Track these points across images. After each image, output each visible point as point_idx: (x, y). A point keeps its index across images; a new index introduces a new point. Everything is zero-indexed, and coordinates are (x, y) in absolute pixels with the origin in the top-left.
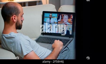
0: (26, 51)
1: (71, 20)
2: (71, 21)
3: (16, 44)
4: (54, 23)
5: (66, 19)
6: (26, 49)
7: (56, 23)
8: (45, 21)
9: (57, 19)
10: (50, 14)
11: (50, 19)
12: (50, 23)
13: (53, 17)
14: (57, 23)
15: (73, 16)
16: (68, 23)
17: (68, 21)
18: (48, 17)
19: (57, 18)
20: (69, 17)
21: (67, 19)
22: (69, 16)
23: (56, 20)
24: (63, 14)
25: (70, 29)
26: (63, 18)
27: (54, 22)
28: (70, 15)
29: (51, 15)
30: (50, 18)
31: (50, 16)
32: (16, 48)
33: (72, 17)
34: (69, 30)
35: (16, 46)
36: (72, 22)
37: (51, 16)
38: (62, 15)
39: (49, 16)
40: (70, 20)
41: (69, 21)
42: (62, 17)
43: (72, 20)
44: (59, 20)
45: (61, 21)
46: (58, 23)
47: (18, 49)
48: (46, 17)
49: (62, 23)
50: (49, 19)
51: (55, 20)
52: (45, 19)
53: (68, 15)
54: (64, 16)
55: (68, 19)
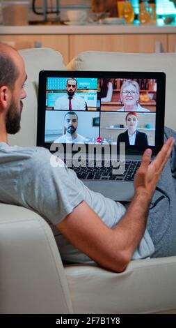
0: (70, 198)
1: (151, 96)
2: (150, 101)
3: (37, 179)
4: (87, 110)
5: (133, 94)
6: (71, 193)
7: (95, 109)
8: (49, 103)
9: (96, 96)
10: (67, 79)
11: (70, 98)
12: (70, 109)
13: (80, 91)
14: (99, 110)
15: (156, 84)
16: (139, 108)
17: (139, 101)
18: (63, 91)
19: (96, 92)
20: (144, 88)
21: (136, 96)
22: (142, 83)
23: (93, 99)
24: (118, 80)
25: (147, 126)
26: (119, 92)
27: (86, 107)
28: (147, 82)
29: (72, 82)
30: (71, 95)
31: (70, 86)
32: (36, 192)
33: (155, 89)
34: (143, 130)
35: (36, 186)
36: (155, 104)
37: (74, 86)
38: (115, 82)
39: (64, 88)
40: (148, 97)
41: (143, 99)
42: (114, 87)
43: (153, 99)
44: (104, 100)
45: (112, 101)
46: (102, 109)
47: (42, 195)
48: (55, 91)
49: (117, 107)
50: (66, 96)
51: (89, 98)
52: (49, 98)
53: (138, 82)
54: (123, 85)
55: (140, 93)
